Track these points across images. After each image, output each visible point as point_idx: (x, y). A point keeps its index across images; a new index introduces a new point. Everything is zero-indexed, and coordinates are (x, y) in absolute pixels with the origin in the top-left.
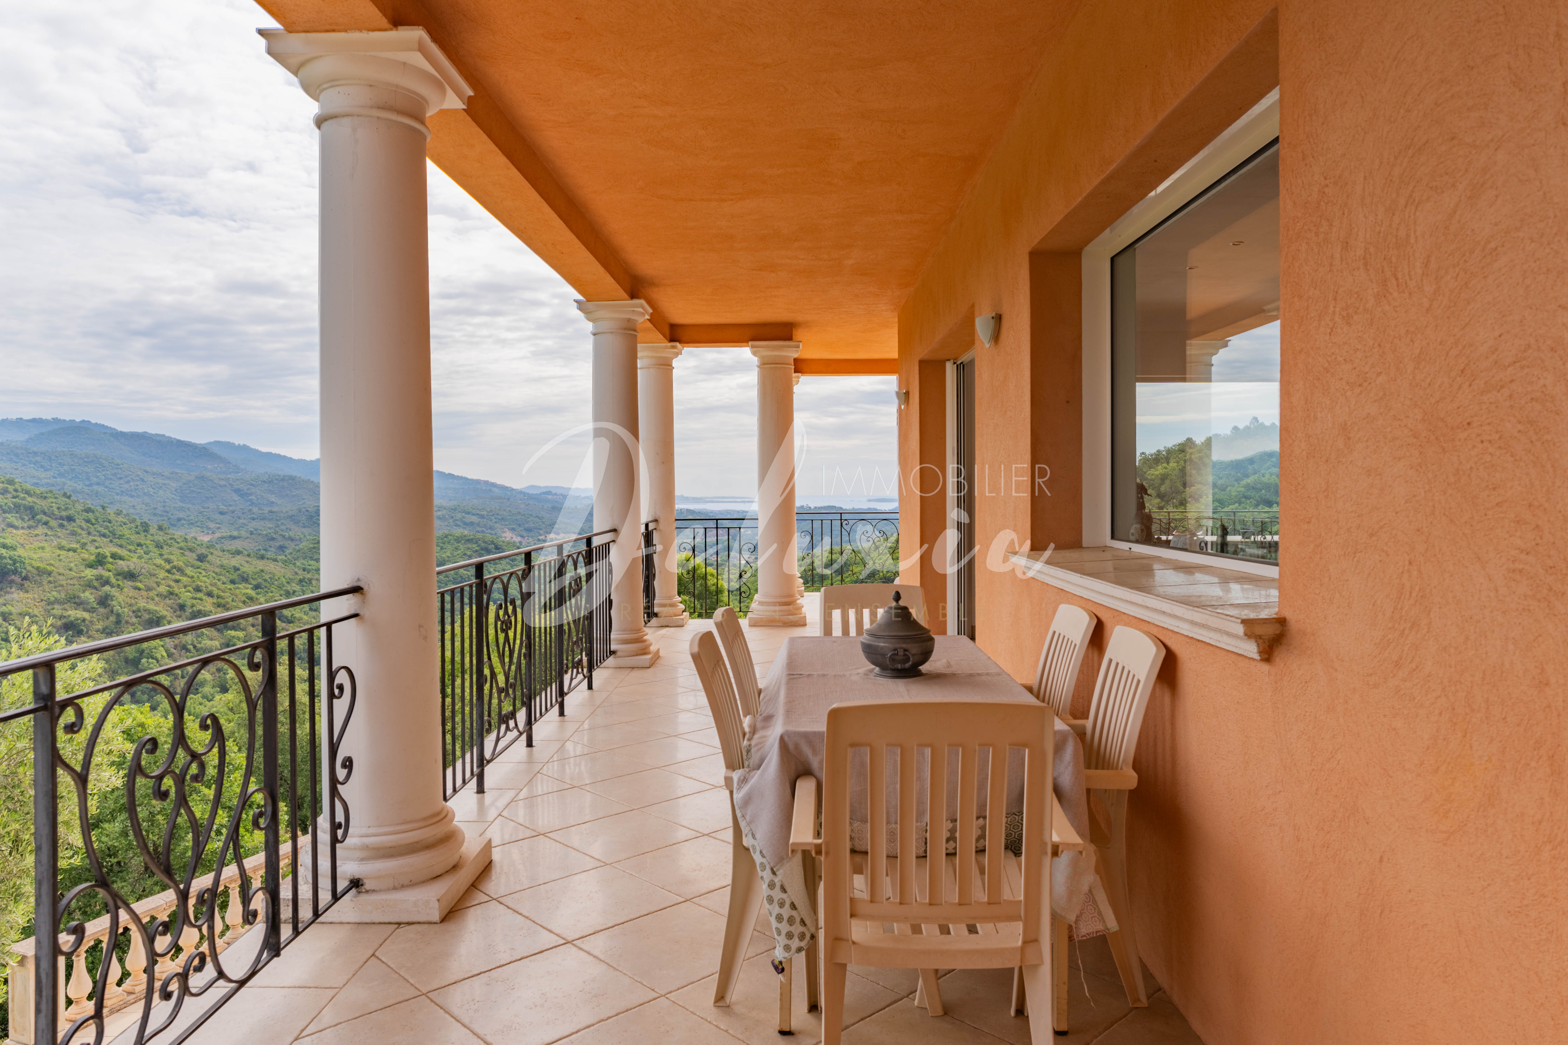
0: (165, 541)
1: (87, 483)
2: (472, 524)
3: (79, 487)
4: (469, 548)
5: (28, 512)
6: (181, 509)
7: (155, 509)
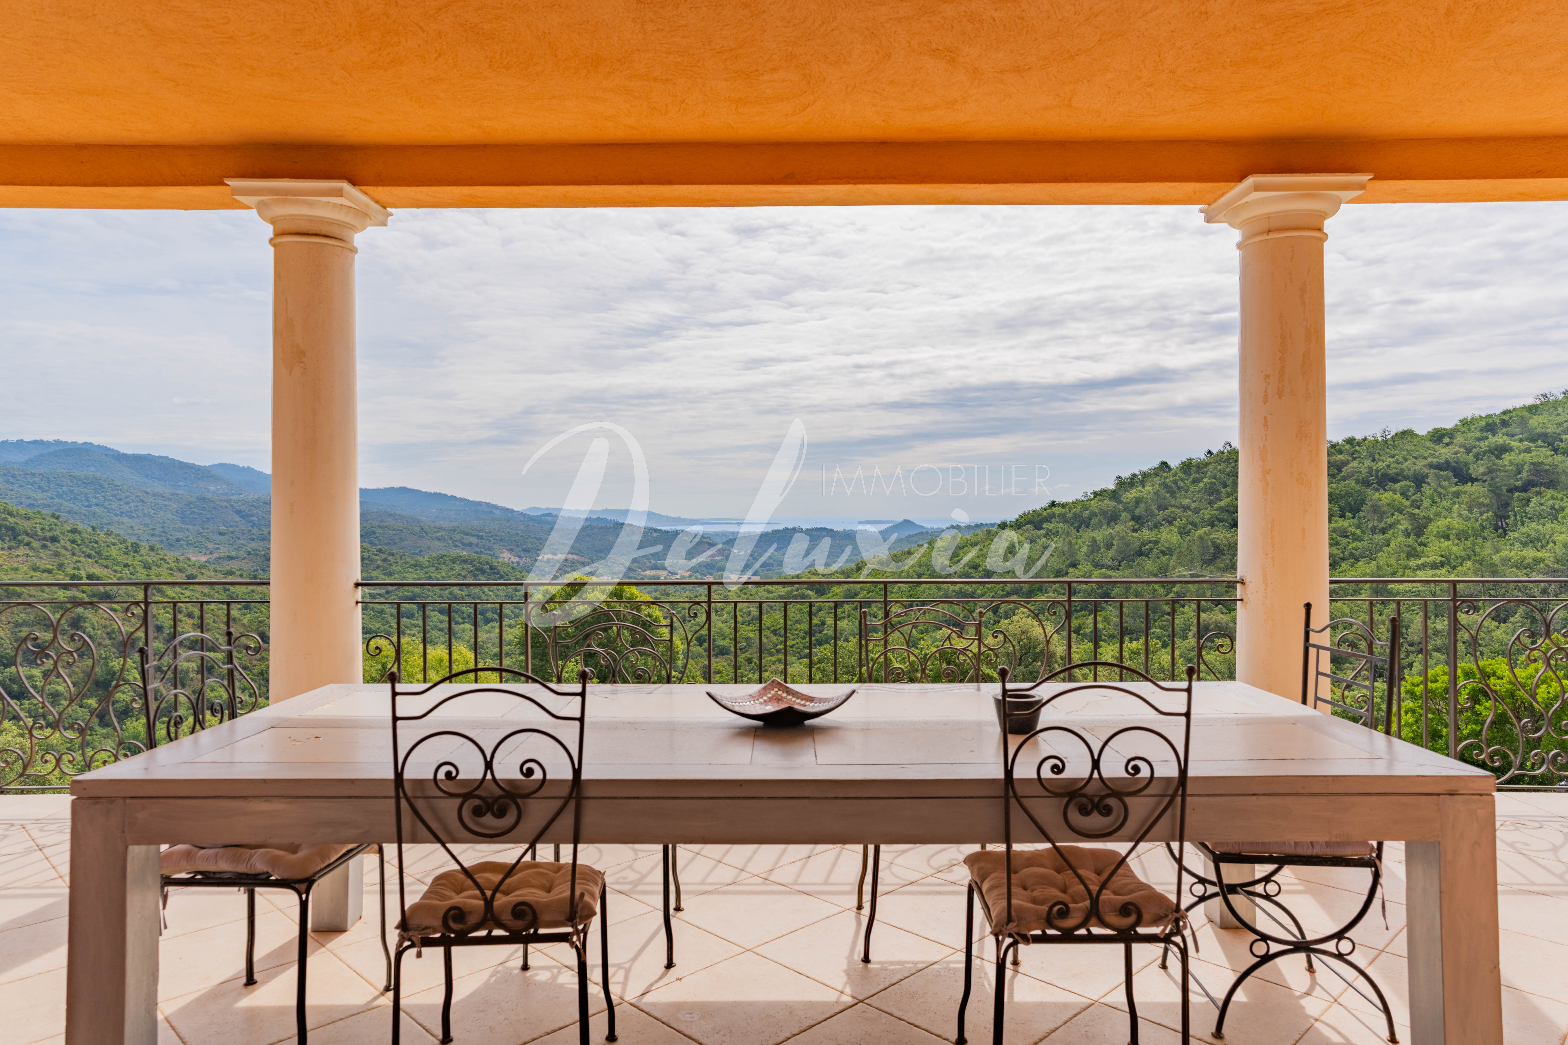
0: (154, 562)
1: (86, 504)
2: (471, 544)
3: (75, 508)
4: (464, 569)
5: (10, 533)
6: (181, 530)
7: (153, 529)
